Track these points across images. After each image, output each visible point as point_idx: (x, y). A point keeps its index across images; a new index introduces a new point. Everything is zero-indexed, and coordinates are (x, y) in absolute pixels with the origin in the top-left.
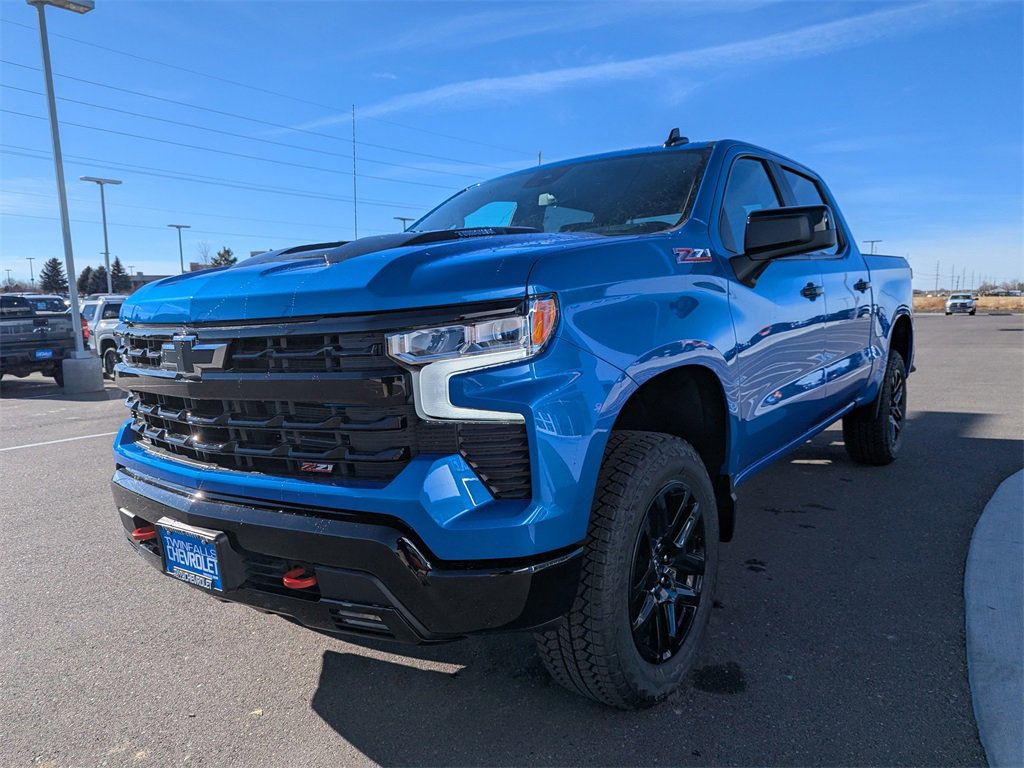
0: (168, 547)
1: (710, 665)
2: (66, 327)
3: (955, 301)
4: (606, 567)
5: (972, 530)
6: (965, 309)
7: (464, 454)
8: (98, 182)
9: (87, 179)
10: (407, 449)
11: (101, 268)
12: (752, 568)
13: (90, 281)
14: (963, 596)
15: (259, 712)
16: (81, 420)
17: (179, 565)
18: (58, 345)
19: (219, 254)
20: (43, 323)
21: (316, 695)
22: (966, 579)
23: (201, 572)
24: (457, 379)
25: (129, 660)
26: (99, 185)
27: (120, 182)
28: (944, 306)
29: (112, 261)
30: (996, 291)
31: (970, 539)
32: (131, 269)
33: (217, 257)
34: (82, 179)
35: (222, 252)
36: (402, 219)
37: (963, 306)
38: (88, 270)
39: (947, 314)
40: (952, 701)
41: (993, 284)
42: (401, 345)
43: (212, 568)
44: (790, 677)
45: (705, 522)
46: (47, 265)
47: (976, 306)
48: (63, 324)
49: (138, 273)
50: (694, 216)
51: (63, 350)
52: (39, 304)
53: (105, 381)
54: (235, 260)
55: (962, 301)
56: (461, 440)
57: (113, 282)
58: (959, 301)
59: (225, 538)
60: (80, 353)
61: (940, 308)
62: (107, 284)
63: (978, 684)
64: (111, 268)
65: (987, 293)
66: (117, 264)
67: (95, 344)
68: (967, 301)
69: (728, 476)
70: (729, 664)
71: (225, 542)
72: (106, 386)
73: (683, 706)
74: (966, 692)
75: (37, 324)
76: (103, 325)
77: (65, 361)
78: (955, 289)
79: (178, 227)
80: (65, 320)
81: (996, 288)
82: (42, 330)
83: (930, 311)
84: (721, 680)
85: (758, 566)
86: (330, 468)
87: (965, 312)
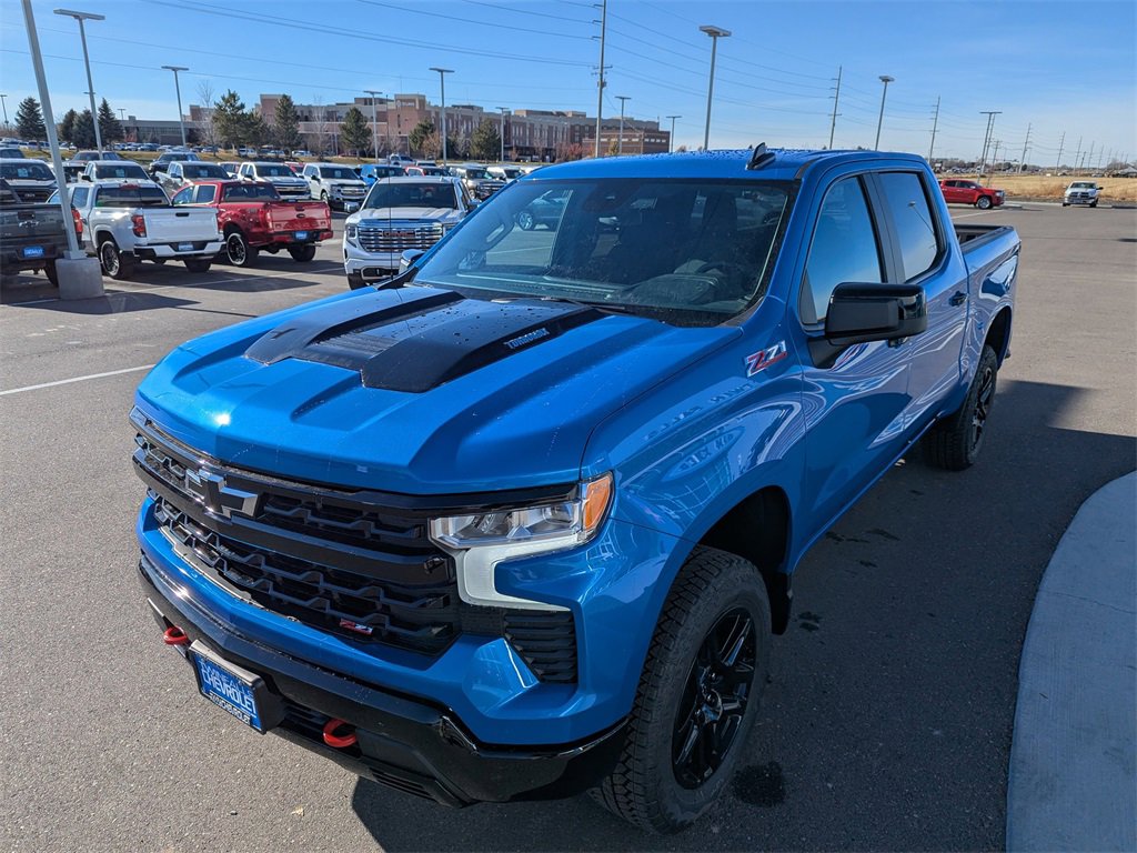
0: (203, 671)
1: (751, 765)
2: (56, 218)
3: (1076, 190)
4: (651, 726)
5: (1041, 577)
6: (1087, 200)
7: (509, 637)
8: (76, 17)
9: (62, 12)
10: (450, 625)
11: (87, 113)
12: (805, 626)
13: (75, 127)
14: (1017, 676)
15: (299, 811)
16: (83, 347)
17: (215, 690)
18: (48, 241)
19: (223, 98)
20: (29, 216)
21: (357, 790)
22: (1024, 652)
23: (239, 705)
24: (503, 567)
25: (165, 731)
26: (77, 21)
27: (102, 18)
28: (1063, 194)
29: (99, 104)
30: (1126, 171)
31: (1037, 591)
32: (120, 114)
33: (222, 103)
34: (56, 12)
35: (227, 96)
36: (439, 71)
37: (1085, 195)
38: (72, 114)
39: (1065, 205)
40: (987, 826)
41: (1123, 161)
42: (445, 529)
43: (251, 707)
44: (830, 785)
45: (758, 634)
46: (22, 106)
47: (1099, 196)
48: (51, 216)
49: (130, 117)
50: (771, 293)
51: (54, 247)
52: (19, 171)
53: (104, 278)
54: (242, 106)
55: (1083, 190)
56: (506, 624)
57: (101, 131)
58: (1080, 190)
59: (263, 683)
60: (75, 253)
61: (1058, 196)
62: (94, 132)
63: (1015, 803)
64: (98, 112)
65: (1115, 172)
66: (105, 108)
67: (89, 236)
68: (1089, 190)
69: (785, 575)
70: (771, 764)
71: (262, 687)
72: (106, 287)
73: (721, 822)
74: (1002, 813)
75: (23, 217)
76: (98, 213)
77: (58, 261)
78: (1078, 166)
79: (174, 69)
80: (55, 212)
81: (1126, 166)
82: (29, 224)
83: (1045, 201)
84: (762, 787)
85: (811, 622)
86: (370, 630)
87: (1085, 203)
